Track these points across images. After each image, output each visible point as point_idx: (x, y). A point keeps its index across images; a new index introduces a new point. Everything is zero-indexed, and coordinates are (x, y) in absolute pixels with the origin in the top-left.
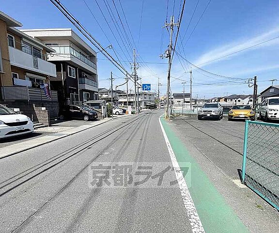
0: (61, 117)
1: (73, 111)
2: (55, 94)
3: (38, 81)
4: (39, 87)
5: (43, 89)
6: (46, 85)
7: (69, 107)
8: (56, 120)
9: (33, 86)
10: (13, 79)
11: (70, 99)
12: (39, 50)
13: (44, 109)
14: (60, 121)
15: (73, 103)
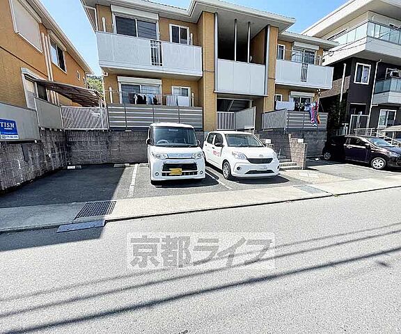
0: (327, 156)
1: (350, 146)
2: (323, 117)
3: (304, 100)
4: (302, 110)
5: (309, 111)
6: (313, 105)
7: (344, 139)
8: (317, 159)
9: (296, 109)
10: (275, 102)
11: (348, 126)
12: (312, 53)
13: (301, 141)
14: (324, 161)
15: (353, 132)
